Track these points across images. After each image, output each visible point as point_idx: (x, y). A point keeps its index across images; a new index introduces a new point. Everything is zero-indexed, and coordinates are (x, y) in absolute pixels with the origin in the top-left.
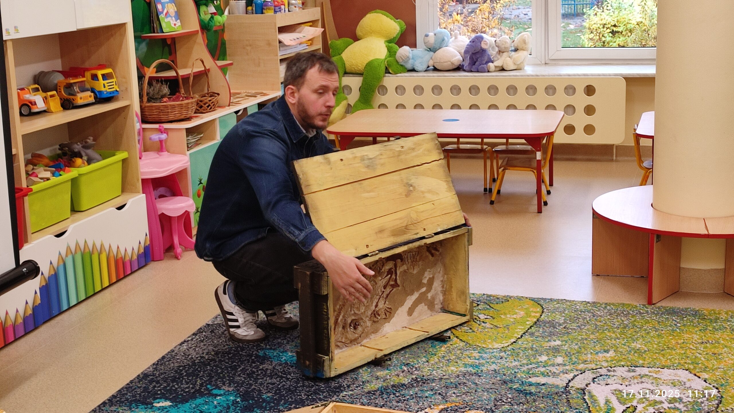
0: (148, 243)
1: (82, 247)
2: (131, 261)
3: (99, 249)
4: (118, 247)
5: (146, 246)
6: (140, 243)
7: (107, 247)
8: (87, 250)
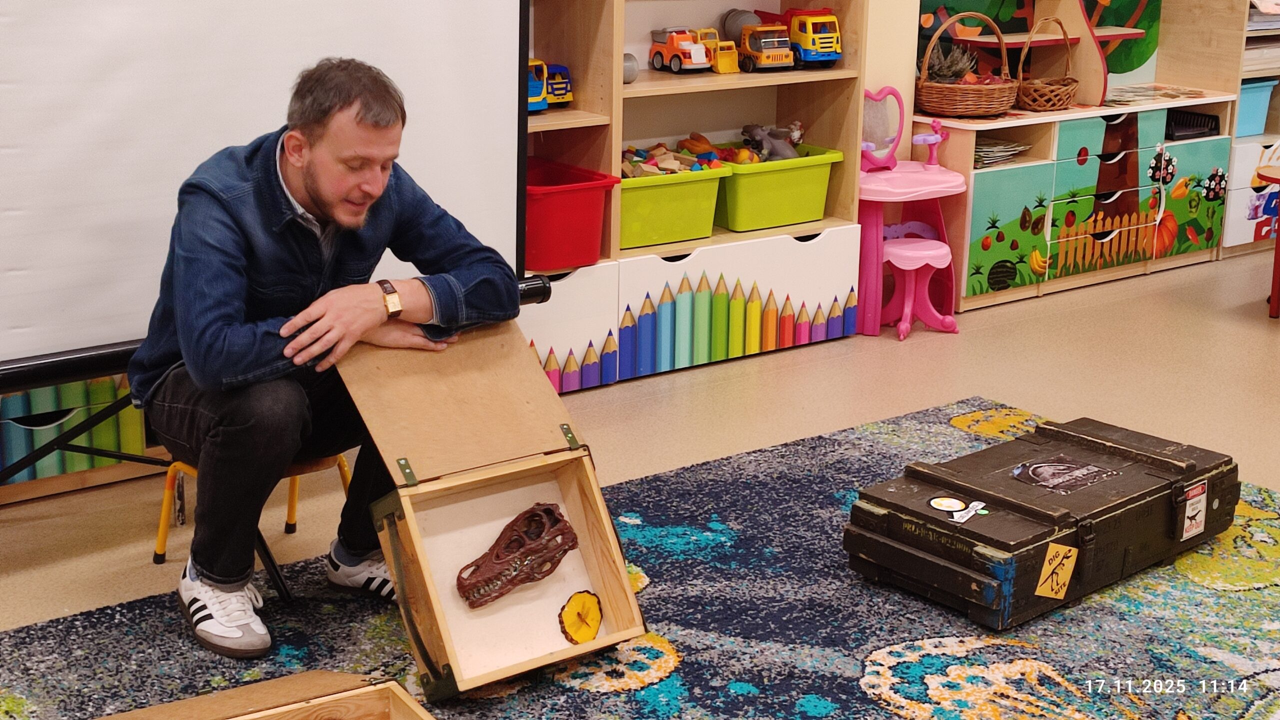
0: (854, 302)
1: (713, 286)
2: (811, 326)
3: (747, 294)
4: (788, 298)
5: (849, 308)
6: (836, 300)
7: (765, 295)
8: (722, 290)
